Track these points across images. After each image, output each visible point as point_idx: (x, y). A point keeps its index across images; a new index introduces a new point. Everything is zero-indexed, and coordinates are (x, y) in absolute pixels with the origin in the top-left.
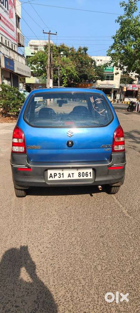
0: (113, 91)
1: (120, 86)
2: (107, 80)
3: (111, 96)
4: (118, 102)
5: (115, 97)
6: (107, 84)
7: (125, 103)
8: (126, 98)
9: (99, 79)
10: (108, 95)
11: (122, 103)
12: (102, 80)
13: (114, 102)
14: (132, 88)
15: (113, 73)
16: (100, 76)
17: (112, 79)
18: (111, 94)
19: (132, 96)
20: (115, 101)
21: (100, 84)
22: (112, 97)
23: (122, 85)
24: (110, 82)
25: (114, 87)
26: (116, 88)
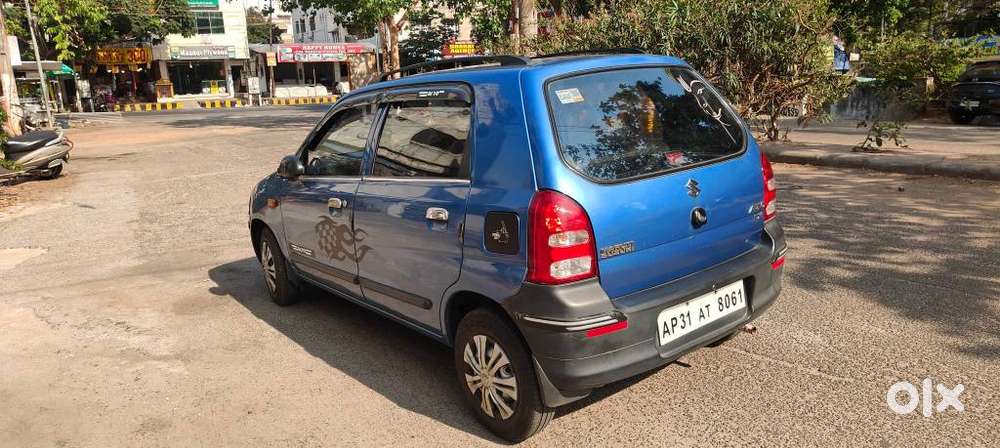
0: (228, 68)
1: (252, 53)
2: (201, 32)
3: (225, 85)
4: (256, 102)
5: (242, 89)
6: (204, 48)
7: (279, 102)
8: (277, 89)
9: (175, 32)
10: (217, 82)
11: (272, 102)
12: (185, 35)
13: (243, 104)
14: (291, 56)
15: (220, 10)
16: (177, 20)
17: (221, 30)
18: (224, 78)
19: (294, 81)
20: (247, 99)
21: (181, 48)
22: (231, 89)
23: (259, 47)
24: (214, 39)
25: (231, 56)
26: (237, 57)
